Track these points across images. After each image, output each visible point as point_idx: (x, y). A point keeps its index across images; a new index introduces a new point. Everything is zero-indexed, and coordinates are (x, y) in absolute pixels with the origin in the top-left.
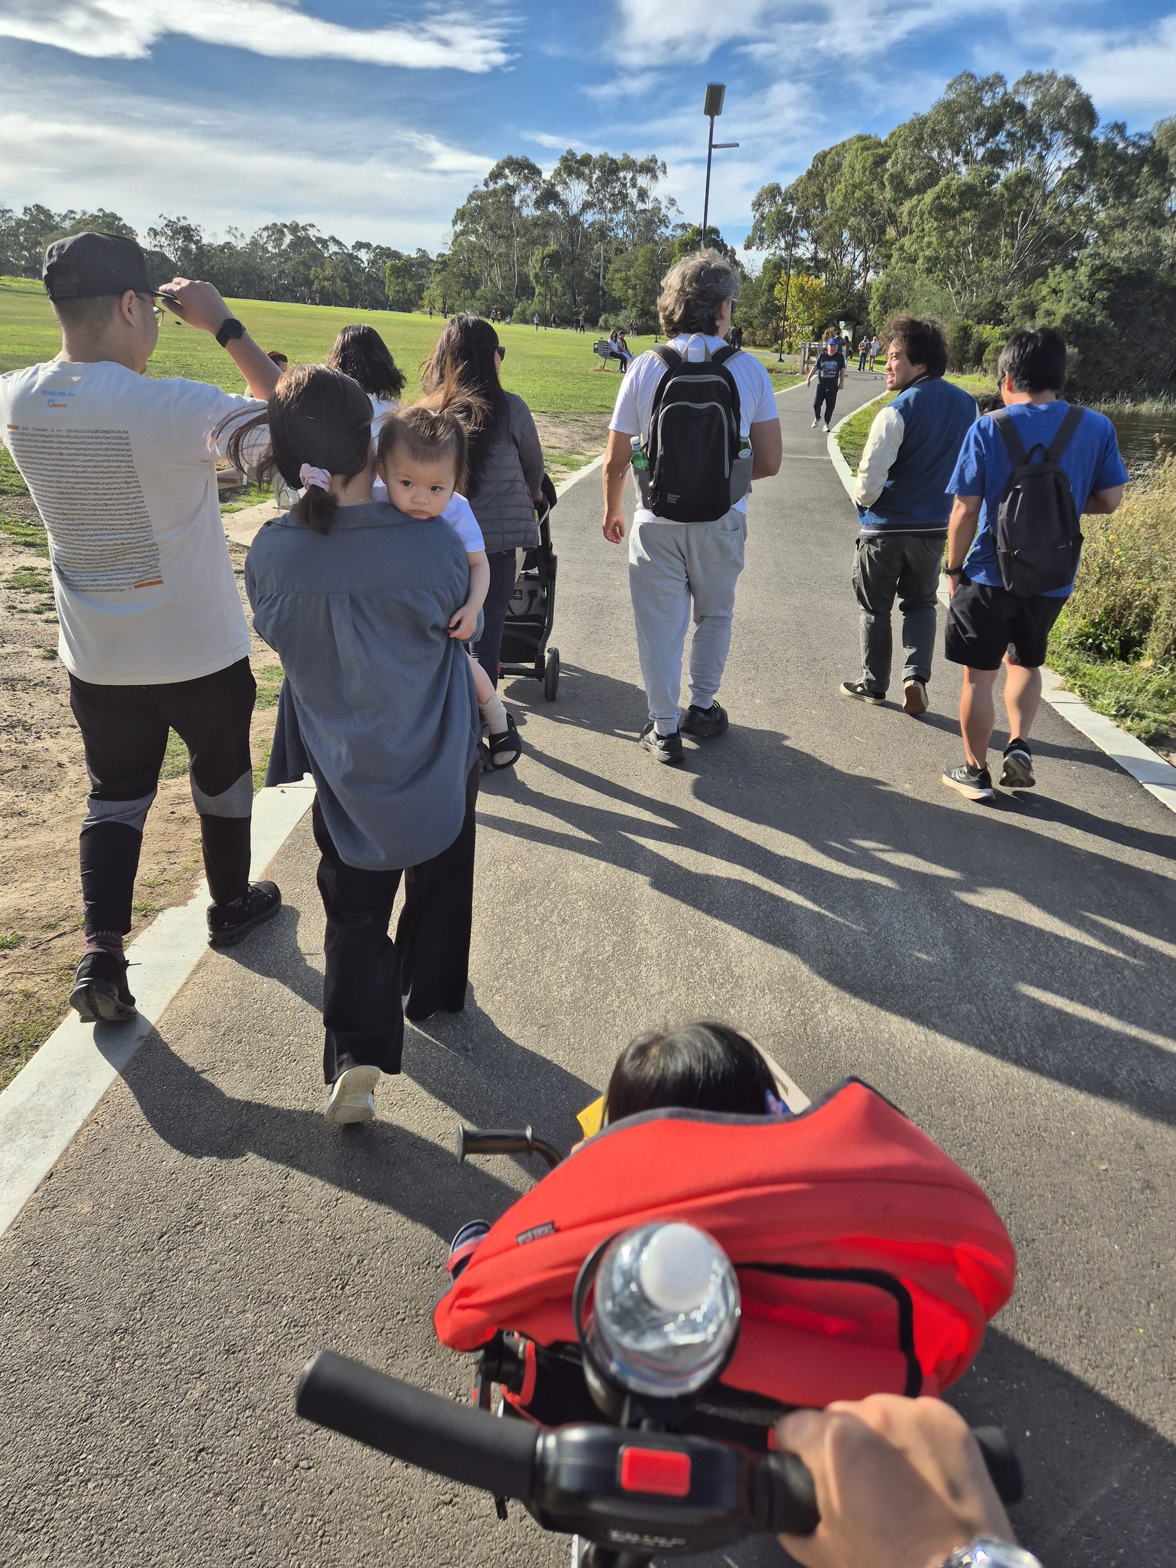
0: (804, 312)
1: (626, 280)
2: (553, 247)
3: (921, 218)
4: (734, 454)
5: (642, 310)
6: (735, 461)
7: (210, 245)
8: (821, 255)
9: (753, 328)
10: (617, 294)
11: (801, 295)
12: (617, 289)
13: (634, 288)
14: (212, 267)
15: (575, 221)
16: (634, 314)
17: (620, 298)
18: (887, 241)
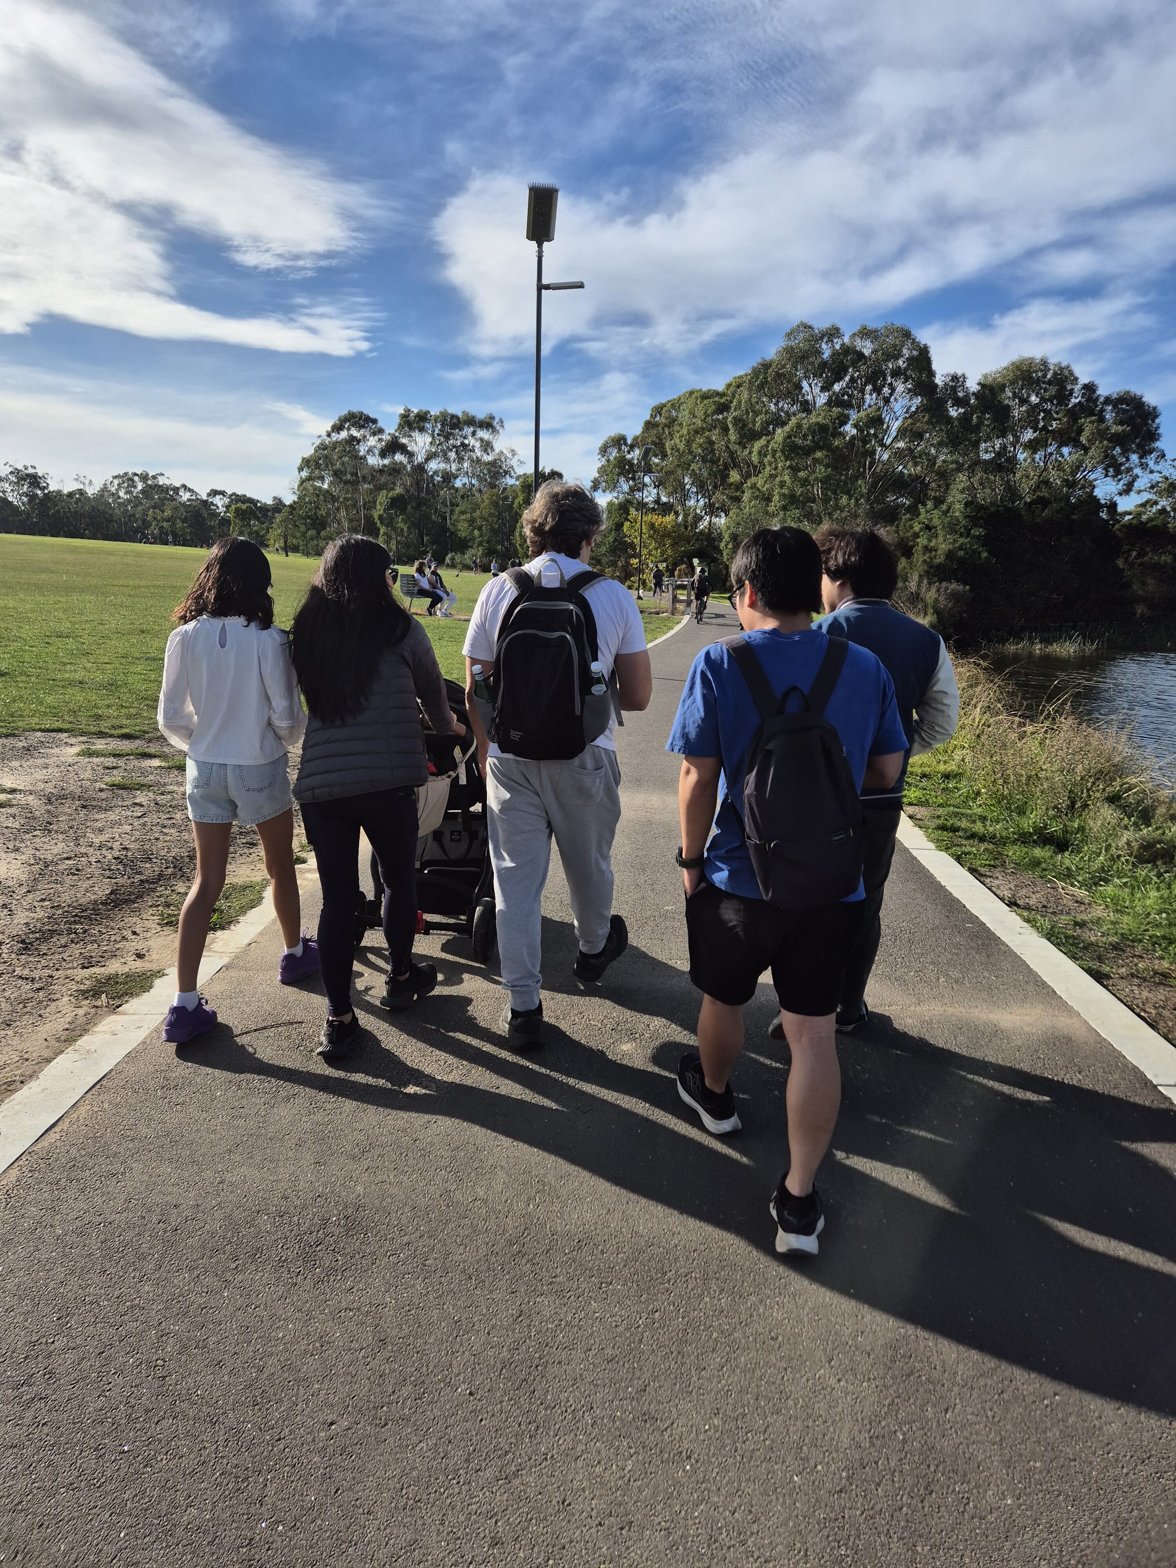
0: (656, 549)
1: (472, 521)
2: (398, 490)
3: (773, 456)
4: (586, 689)
5: (489, 549)
6: (587, 697)
7: (59, 492)
8: (664, 499)
9: (601, 565)
10: (463, 534)
11: (652, 532)
12: (463, 529)
13: (480, 528)
14: (58, 511)
15: (420, 469)
16: (480, 553)
17: (466, 538)
18: (732, 484)
